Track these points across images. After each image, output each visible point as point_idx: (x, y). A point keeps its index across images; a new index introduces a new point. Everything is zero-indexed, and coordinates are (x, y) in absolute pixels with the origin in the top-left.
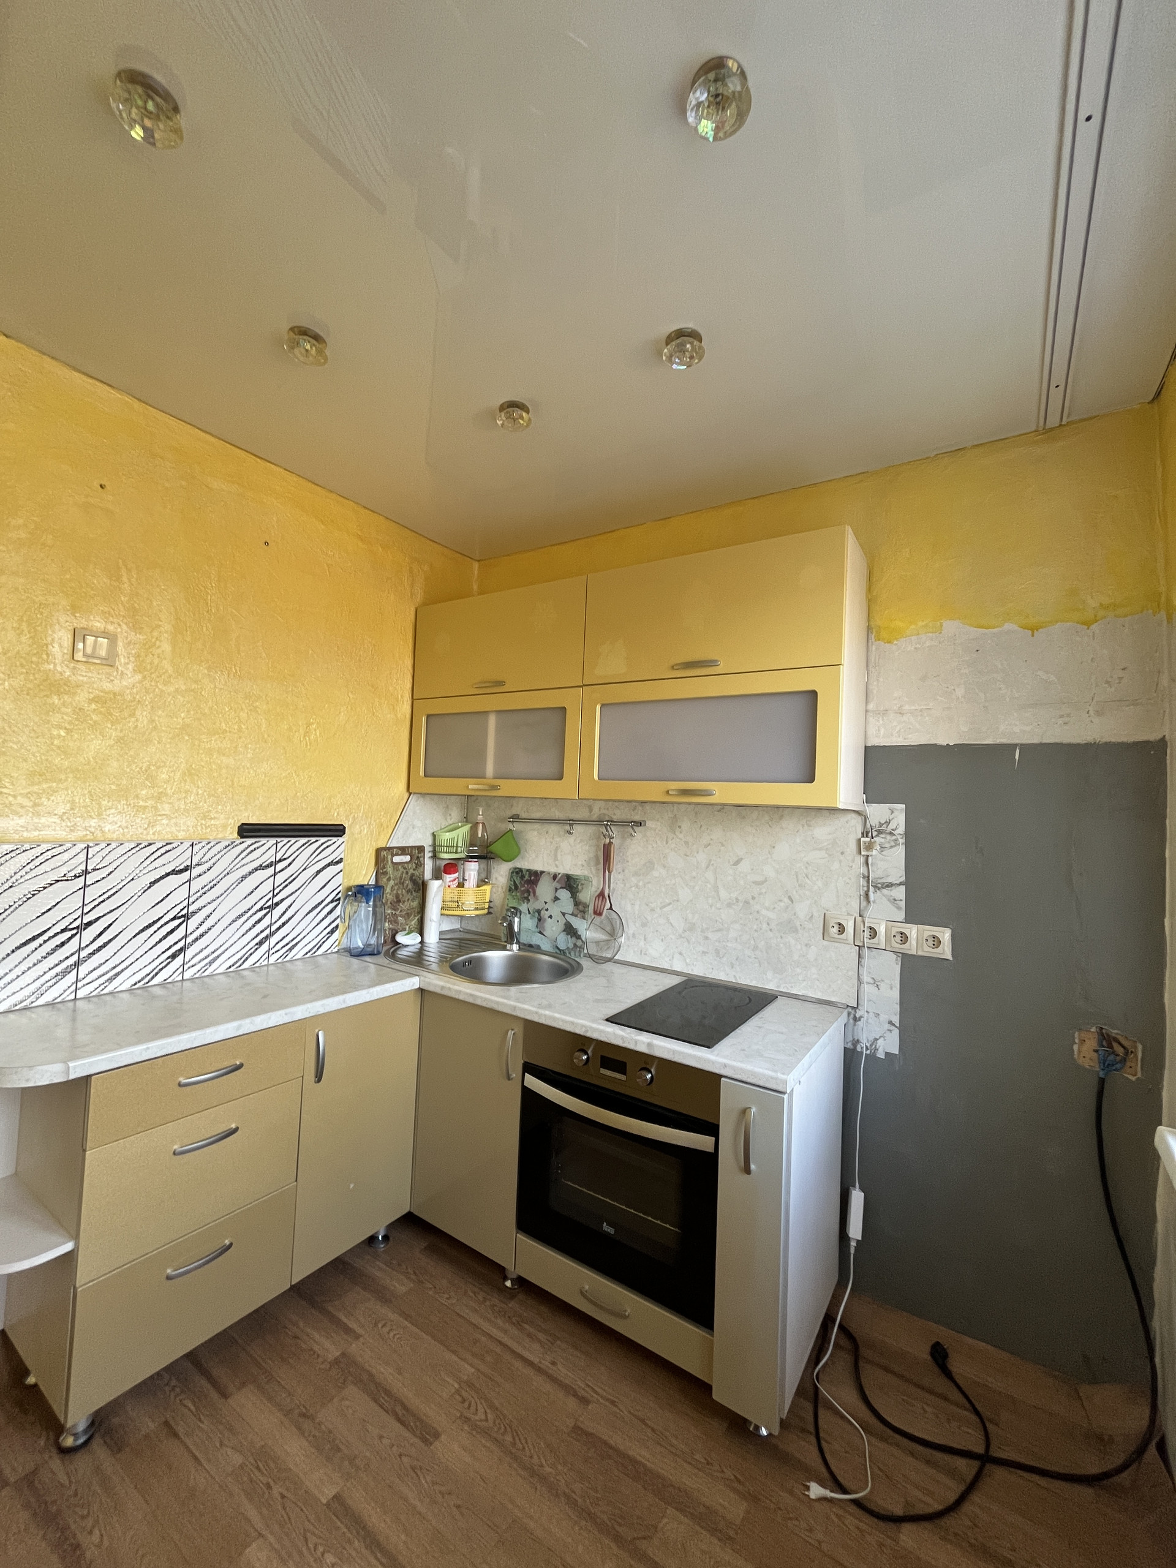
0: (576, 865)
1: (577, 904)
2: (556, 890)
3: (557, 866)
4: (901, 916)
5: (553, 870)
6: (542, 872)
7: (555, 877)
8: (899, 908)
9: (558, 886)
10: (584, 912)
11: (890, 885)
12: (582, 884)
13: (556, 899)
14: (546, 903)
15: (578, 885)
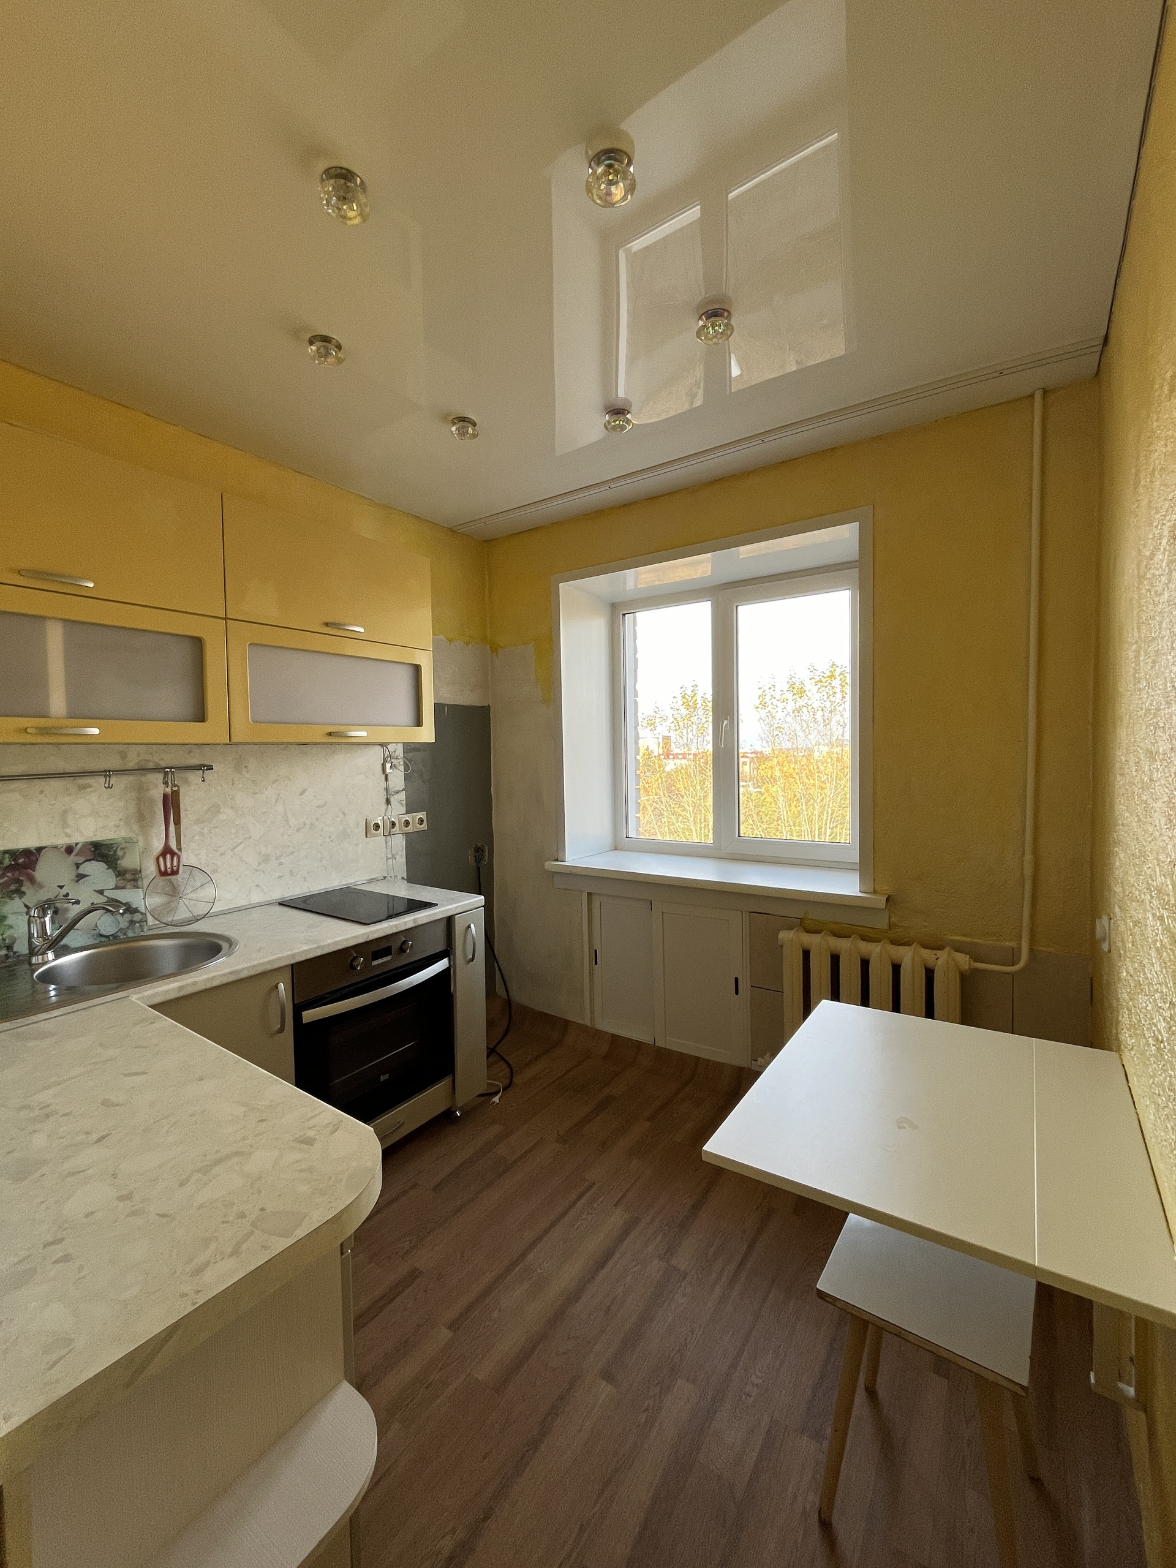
0: (104, 827)
1: (120, 873)
2: (78, 866)
3: (69, 836)
4: (404, 810)
5: (62, 841)
6: (40, 850)
7: (69, 850)
8: (402, 805)
9: (80, 860)
10: (135, 880)
11: (397, 792)
12: (122, 849)
13: (80, 877)
14: (61, 887)
15: (115, 851)
